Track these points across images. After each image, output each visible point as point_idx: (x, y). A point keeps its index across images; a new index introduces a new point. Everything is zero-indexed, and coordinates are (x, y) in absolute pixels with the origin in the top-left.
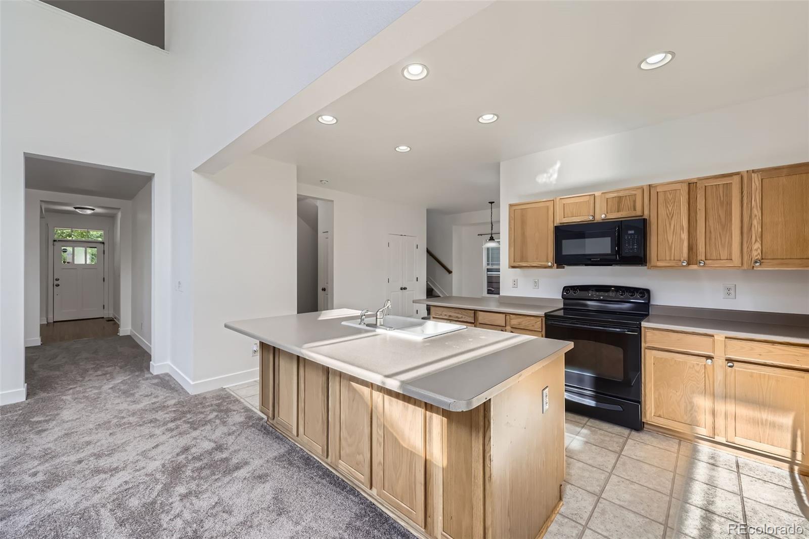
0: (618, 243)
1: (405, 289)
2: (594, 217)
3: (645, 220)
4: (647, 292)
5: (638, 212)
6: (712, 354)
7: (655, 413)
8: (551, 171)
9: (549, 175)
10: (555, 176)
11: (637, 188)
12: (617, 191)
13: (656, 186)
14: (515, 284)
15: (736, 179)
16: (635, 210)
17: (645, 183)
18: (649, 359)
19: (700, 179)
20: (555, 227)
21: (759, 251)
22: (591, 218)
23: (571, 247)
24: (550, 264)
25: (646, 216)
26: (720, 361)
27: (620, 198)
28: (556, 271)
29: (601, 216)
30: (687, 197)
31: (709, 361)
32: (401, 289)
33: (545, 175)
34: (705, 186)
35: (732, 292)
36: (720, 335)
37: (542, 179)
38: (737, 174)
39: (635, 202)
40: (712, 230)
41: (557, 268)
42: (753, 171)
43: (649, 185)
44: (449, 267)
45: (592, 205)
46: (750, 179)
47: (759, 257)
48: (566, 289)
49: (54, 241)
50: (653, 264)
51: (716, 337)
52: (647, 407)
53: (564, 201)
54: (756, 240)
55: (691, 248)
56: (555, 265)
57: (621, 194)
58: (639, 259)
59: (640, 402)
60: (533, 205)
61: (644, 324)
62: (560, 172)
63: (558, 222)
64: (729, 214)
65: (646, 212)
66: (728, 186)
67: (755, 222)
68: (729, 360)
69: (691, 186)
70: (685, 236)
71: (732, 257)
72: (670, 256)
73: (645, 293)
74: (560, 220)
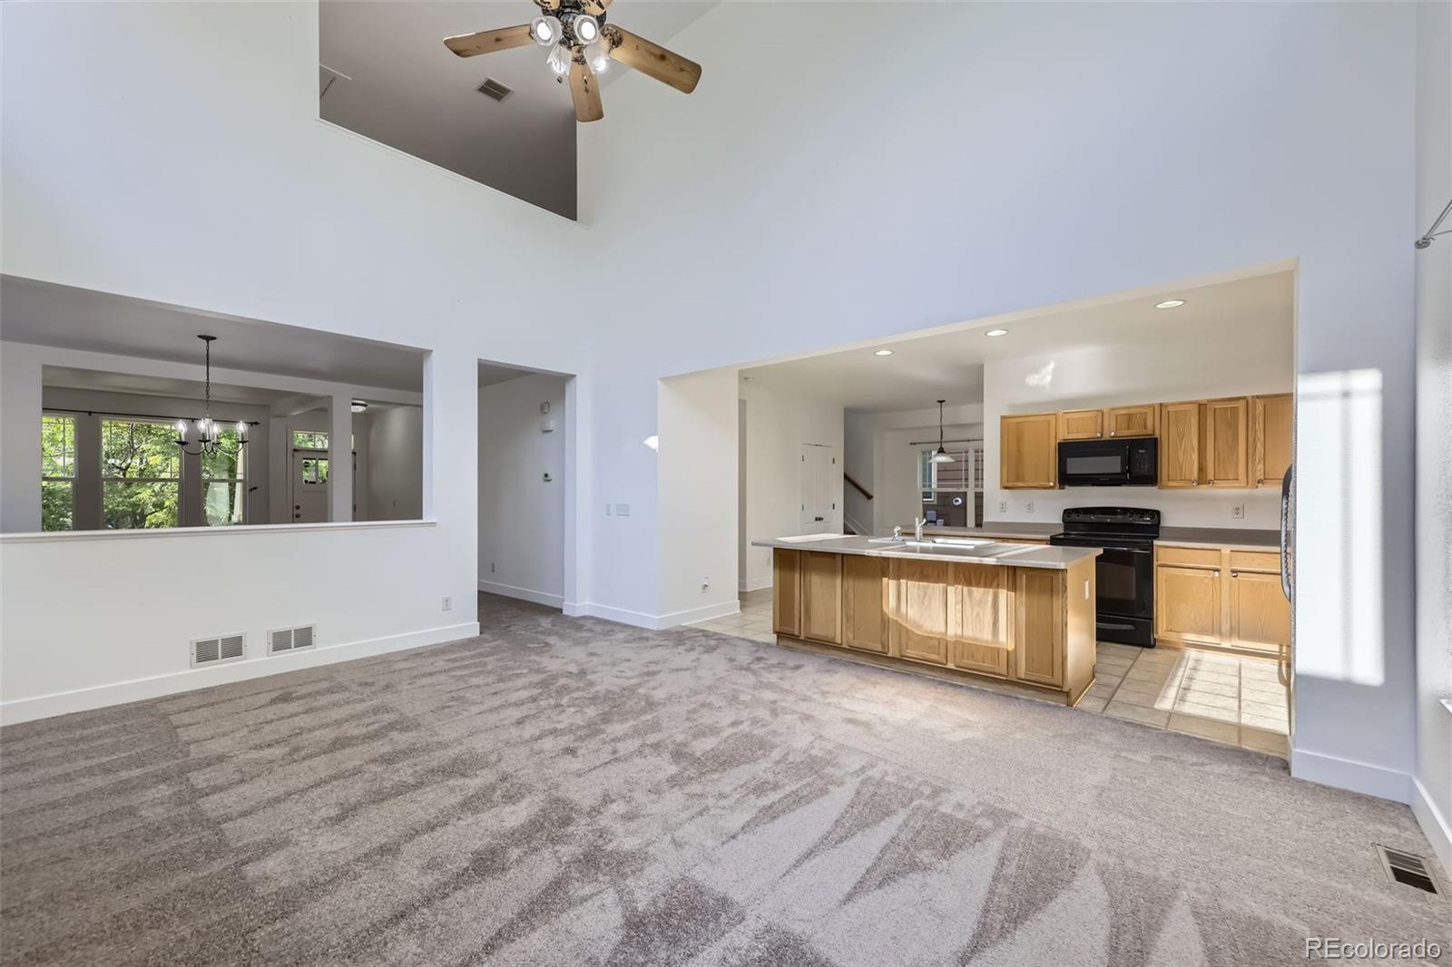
0: (1128, 461)
1: (820, 519)
2: (1102, 435)
3: (1156, 439)
4: (1158, 512)
5: (1149, 431)
6: (1218, 567)
7: (1167, 627)
8: (1044, 371)
9: (1041, 376)
10: (1049, 378)
11: (1149, 406)
12: (1128, 408)
13: (1166, 405)
14: (1003, 508)
15: (1241, 404)
16: (1145, 428)
17: (1156, 401)
18: (1161, 577)
19: (1208, 401)
20: (1059, 444)
21: (1262, 471)
22: (1099, 435)
23: (1076, 466)
24: (1052, 484)
25: (1157, 435)
26: (1226, 573)
27: (1129, 415)
28: (1057, 492)
29: (1110, 433)
30: (1197, 417)
31: (1216, 573)
32: (816, 519)
33: (1036, 376)
34: (1215, 409)
35: (1241, 511)
36: (1226, 549)
37: (1032, 380)
38: (1244, 398)
39: (1145, 420)
40: (1221, 451)
41: (1060, 488)
42: (1258, 397)
43: (1161, 404)
44: (868, 490)
45: (1100, 420)
46: (1254, 404)
47: (1262, 477)
48: (1066, 512)
49: (295, 450)
50: (1164, 483)
51: (1223, 551)
52: (1159, 624)
53: (1068, 416)
54: (1260, 462)
55: (1201, 469)
56: (1058, 485)
57: (1132, 411)
58: (1151, 479)
59: (1152, 619)
60: (1032, 419)
61: (1156, 543)
62: (1055, 373)
63: (1061, 438)
64: (1236, 436)
65: (1157, 431)
66: (1235, 410)
67: (1259, 445)
68: (1233, 571)
69: (1202, 407)
70: (1195, 456)
71: (1237, 476)
72: (1181, 476)
73: (1156, 514)
74: (1064, 435)
